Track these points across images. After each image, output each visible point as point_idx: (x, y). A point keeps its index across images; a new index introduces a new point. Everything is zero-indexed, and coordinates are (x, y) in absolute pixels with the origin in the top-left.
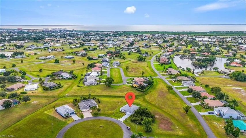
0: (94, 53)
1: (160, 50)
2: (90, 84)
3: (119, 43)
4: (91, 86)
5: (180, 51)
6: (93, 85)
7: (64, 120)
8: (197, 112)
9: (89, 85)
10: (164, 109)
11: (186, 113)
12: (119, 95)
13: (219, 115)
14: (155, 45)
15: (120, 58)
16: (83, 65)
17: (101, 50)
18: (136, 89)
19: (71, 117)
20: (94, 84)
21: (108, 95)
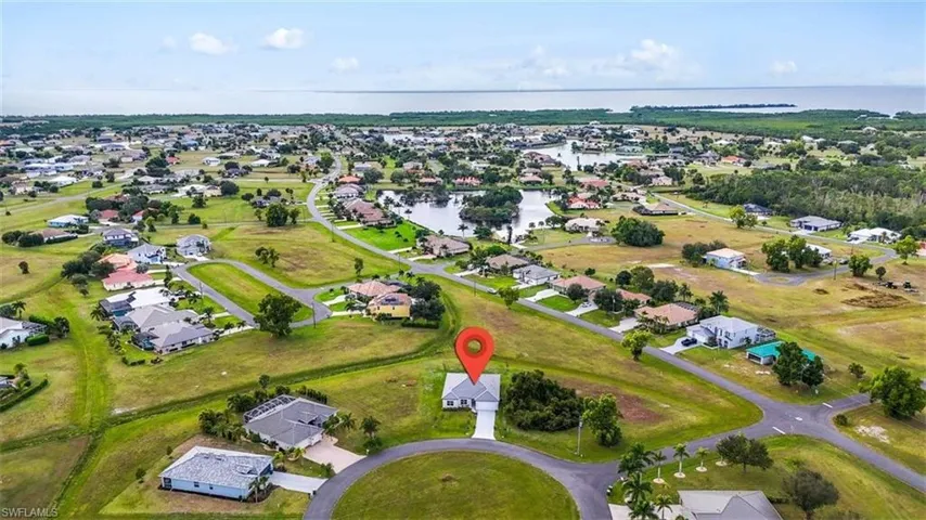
0: (8, 214)
1: (304, 181)
2: (184, 343)
3: (83, 163)
4: (191, 351)
5: (380, 181)
6: (198, 345)
7: (258, 510)
8: (654, 349)
9: (179, 346)
10: (564, 365)
11: (636, 359)
12: (365, 358)
13: (713, 341)
14: (262, 166)
15: (175, 221)
16: (26, 271)
17: (30, 198)
18: (398, 325)
19: (272, 487)
20: (200, 341)
21: (315, 367)
